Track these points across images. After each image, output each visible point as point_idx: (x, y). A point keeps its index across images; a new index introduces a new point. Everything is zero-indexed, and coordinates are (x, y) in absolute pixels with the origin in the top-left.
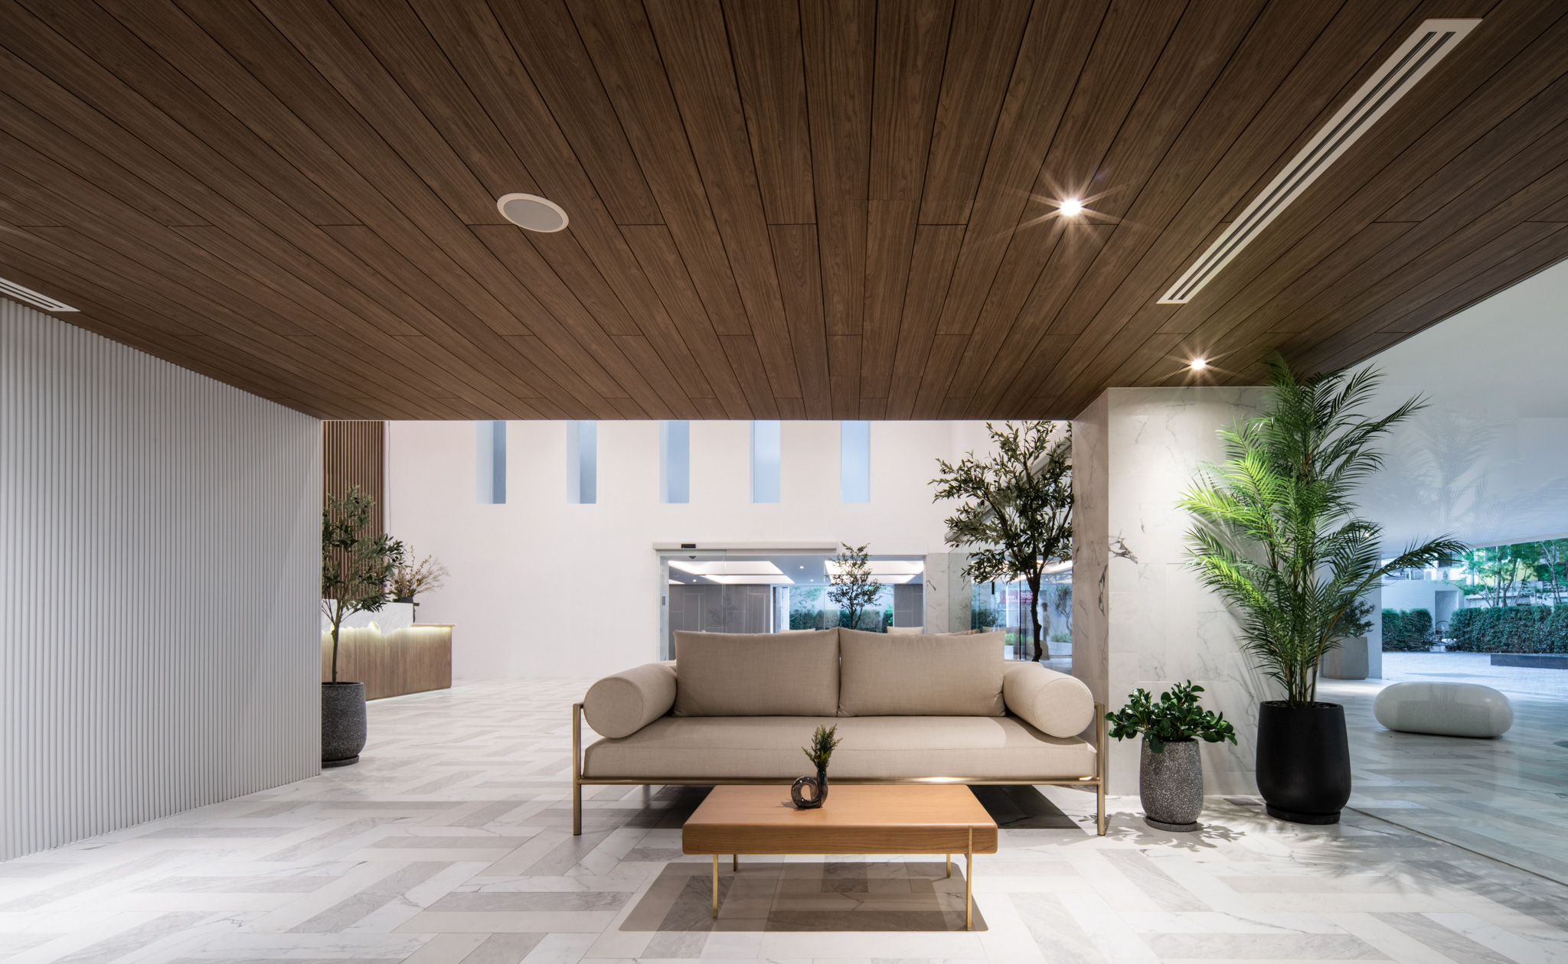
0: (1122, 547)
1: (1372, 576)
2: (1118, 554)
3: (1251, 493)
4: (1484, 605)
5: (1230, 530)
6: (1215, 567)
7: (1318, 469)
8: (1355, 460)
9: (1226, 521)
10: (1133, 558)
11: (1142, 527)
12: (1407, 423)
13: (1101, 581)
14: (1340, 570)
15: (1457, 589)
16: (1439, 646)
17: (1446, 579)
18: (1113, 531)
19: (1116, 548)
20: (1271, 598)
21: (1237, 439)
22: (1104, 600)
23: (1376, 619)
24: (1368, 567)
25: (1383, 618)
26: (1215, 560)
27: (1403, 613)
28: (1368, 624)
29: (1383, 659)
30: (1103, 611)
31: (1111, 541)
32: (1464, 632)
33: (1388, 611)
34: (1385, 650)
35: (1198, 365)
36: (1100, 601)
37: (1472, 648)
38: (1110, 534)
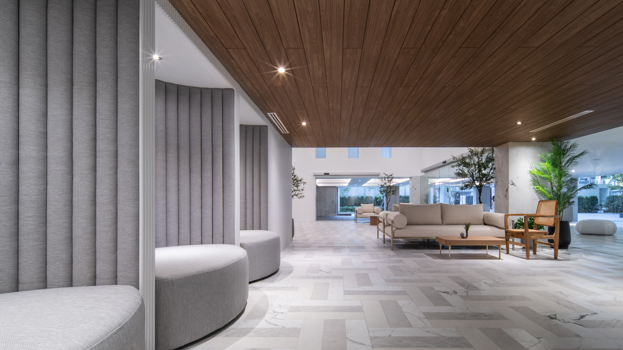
0: (512, 183)
1: (577, 191)
2: (511, 184)
3: (546, 170)
4: (619, 194)
5: (540, 178)
6: (537, 188)
7: (563, 164)
8: (572, 163)
9: (539, 177)
10: (515, 185)
11: (518, 178)
12: (585, 156)
13: (506, 191)
14: (569, 189)
15: (608, 188)
16: (601, 210)
17: (604, 183)
18: (510, 178)
19: (511, 183)
20: (552, 195)
21: (543, 157)
22: (507, 196)
23: (575, 200)
24: (575, 189)
25: (578, 199)
26: (538, 186)
27: (587, 198)
28: (573, 202)
29: (578, 215)
30: (507, 199)
31: (509, 181)
32: (611, 205)
33: (580, 197)
34: (579, 212)
35: (534, 139)
36: (506, 196)
37: (614, 211)
38: (509, 179)
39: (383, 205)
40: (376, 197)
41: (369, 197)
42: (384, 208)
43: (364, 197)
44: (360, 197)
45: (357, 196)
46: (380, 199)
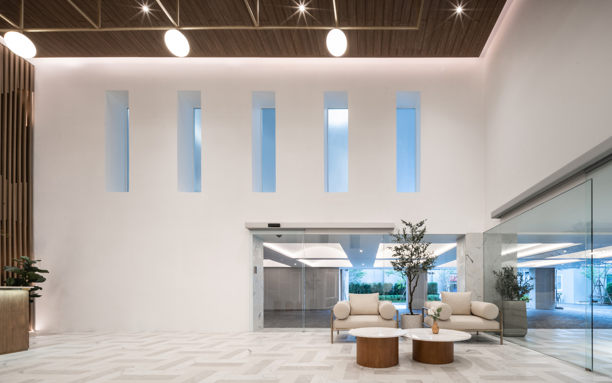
39: (405, 294)
40: (396, 284)
41: (387, 284)
42: (406, 298)
43: (382, 284)
44: (377, 284)
45: (374, 282)
46: (402, 286)
